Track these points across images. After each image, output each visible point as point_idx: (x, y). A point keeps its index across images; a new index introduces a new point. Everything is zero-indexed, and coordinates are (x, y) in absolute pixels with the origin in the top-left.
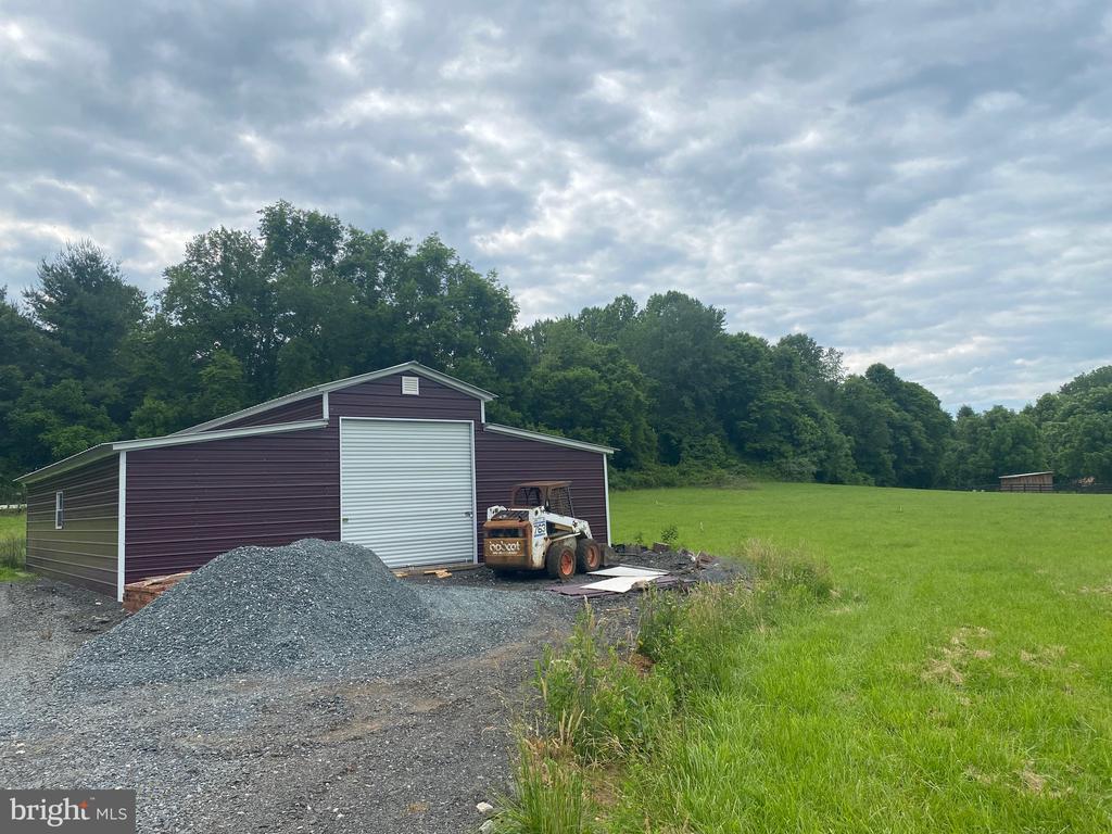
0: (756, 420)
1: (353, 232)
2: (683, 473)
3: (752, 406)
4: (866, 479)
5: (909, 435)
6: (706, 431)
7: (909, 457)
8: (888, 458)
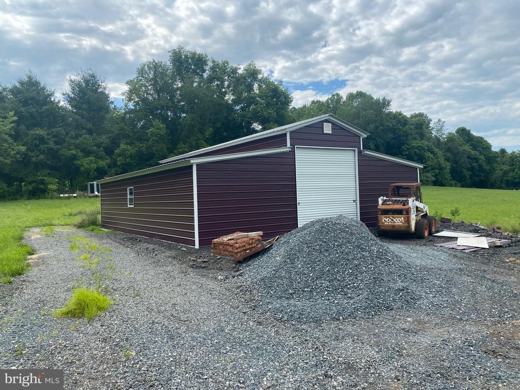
0: (406, 155)
1: (213, 62)
3: (404, 147)
4: (456, 184)
5: (477, 162)
7: (477, 173)
8: (467, 174)
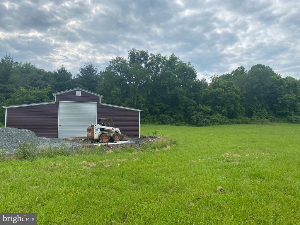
0: (280, 104)
1: (152, 55)
2: (252, 120)
3: (279, 99)
6: (262, 107)
